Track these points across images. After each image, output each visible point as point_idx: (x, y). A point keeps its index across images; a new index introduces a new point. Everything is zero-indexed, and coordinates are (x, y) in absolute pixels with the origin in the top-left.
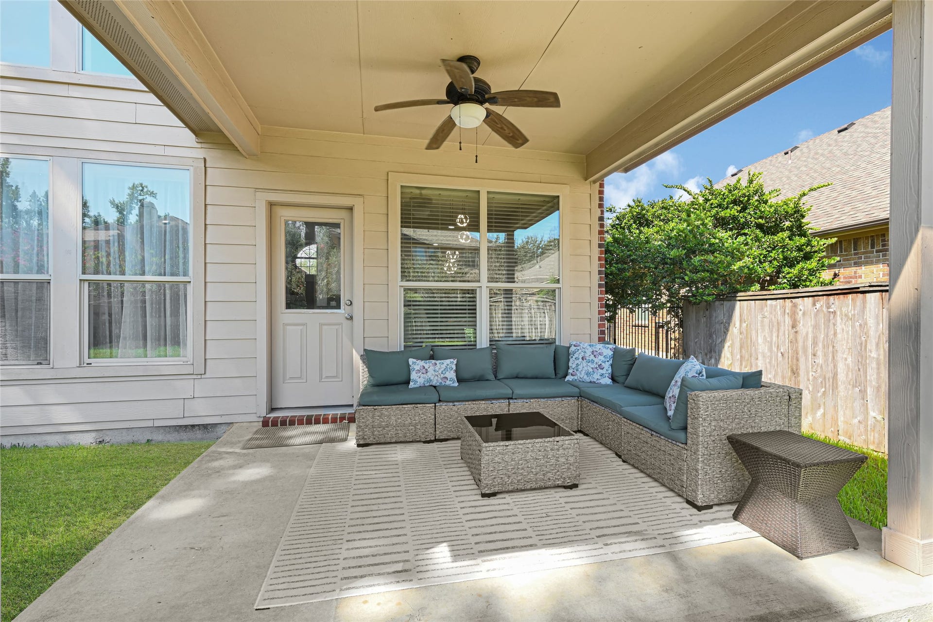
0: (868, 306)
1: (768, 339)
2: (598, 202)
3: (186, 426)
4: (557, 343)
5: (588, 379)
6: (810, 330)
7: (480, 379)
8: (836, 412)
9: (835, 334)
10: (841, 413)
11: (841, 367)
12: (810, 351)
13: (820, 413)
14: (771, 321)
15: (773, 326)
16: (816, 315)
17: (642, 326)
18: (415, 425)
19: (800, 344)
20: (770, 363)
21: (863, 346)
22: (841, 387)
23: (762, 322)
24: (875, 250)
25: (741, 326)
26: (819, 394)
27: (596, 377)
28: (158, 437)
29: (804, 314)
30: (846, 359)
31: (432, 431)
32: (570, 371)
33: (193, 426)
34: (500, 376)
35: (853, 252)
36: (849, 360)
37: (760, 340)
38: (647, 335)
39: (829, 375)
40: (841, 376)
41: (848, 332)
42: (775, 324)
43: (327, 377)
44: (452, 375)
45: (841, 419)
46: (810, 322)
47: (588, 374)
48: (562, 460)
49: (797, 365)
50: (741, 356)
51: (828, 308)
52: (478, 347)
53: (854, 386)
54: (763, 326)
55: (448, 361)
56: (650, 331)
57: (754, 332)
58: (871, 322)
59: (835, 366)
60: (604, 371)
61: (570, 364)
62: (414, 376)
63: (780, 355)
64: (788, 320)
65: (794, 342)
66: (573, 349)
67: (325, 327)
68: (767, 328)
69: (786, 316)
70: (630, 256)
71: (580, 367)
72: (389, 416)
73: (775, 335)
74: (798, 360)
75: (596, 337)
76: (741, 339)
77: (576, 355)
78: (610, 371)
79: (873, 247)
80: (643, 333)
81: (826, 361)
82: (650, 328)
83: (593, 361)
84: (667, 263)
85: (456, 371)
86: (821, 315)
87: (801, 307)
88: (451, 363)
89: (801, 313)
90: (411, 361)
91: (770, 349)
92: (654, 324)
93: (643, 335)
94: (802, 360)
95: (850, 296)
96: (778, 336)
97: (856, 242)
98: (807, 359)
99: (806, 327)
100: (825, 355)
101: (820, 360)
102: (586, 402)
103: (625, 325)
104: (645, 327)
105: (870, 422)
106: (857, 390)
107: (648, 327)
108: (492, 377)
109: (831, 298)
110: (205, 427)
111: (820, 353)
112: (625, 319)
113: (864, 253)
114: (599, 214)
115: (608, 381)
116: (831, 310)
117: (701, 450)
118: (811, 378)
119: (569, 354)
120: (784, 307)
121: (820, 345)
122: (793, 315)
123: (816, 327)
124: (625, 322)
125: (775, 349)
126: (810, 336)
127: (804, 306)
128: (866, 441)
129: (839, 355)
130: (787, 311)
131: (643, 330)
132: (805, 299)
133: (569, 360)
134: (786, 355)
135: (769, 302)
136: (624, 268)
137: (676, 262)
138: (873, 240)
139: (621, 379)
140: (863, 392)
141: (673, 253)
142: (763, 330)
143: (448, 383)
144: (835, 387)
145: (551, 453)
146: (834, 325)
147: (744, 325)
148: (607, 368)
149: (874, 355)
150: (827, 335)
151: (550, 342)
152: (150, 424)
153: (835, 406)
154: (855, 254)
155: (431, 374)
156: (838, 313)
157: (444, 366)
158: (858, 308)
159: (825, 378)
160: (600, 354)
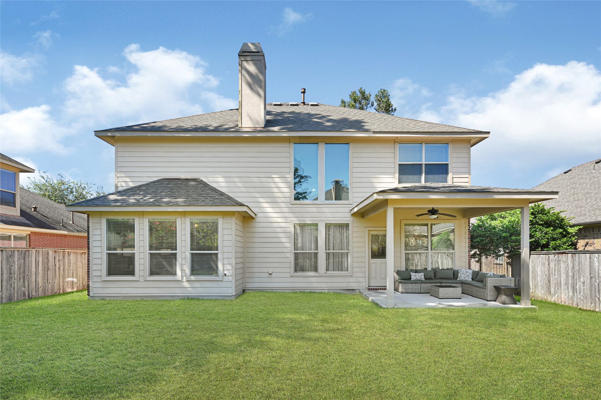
0: (569, 258)
1: (541, 269)
2: (468, 224)
3: (348, 289)
4: (454, 269)
5: (464, 279)
6: (553, 266)
7: (430, 279)
8: (561, 294)
9: (560, 267)
10: (562, 295)
11: (562, 278)
12: (554, 273)
13: (556, 296)
14: (542, 263)
15: (542, 264)
16: (555, 261)
17: (500, 264)
18: (415, 289)
19: (551, 271)
20: (542, 278)
21: (568, 271)
22: (562, 286)
23: (539, 263)
24: (600, 233)
25: (532, 264)
26: (556, 289)
27: (467, 279)
28: (341, 292)
29: (552, 260)
30: (563, 276)
31: (420, 290)
32: (459, 277)
33: (350, 289)
34: (436, 278)
35: (592, 233)
36: (564, 276)
37: (539, 270)
38: (502, 269)
39: (559, 282)
40: (562, 282)
41: (564, 267)
42: (543, 264)
43: (382, 278)
44: (423, 277)
45: (562, 297)
46: (554, 263)
47: (464, 278)
48: (457, 293)
49: (550, 279)
50: (532, 276)
51: (558, 258)
52: (428, 270)
53: (566, 285)
54: (539, 264)
55: (422, 273)
56: (504, 267)
57: (536, 267)
58: (570, 263)
59: (561, 279)
60: (469, 277)
61: (459, 275)
62: (412, 277)
63: (545, 275)
64: (547, 263)
65: (549, 270)
66: (459, 271)
67: (381, 264)
68: (541, 265)
69: (547, 261)
70: (486, 234)
71: (462, 276)
72: (409, 286)
73: (543, 268)
74: (550, 277)
75: (467, 267)
76: (532, 270)
77: (460, 273)
78: (471, 277)
79: (599, 232)
80: (500, 268)
81: (558, 277)
82: (504, 265)
83: (466, 274)
84: (502, 238)
85: (424, 276)
86: (556, 261)
87: (551, 258)
88: (422, 274)
89: (551, 260)
90: (411, 273)
91: (542, 273)
92: (505, 263)
93: (500, 269)
94: (551, 277)
95: (564, 254)
96: (544, 268)
97: (593, 228)
98: (553, 277)
99: (552, 265)
100: (558, 275)
101: (556, 277)
102: (464, 285)
103: (490, 263)
104: (501, 264)
105: (570, 297)
106: (566, 286)
107: (503, 265)
108: (434, 278)
109: (559, 255)
110: (353, 290)
111: (556, 274)
112: (490, 260)
113: (596, 234)
114: (468, 228)
115: (471, 280)
116: (559, 259)
117: (488, 289)
118: (554, 283)
119: (458, 272)
120: (546, 257)
121: (556, 271)
122: (549, 260)
123: (555, 265)
124: (490, 262)
125: (543, 273)
126: (554, 268)
127: (551, 257)
128: (569, 303)
129: (562, 275)
130: (547, 259)
131: (500, 266)
132: (552, 255)
133: (458, 274)
134: (547, 275)
135: (541, 255)
136: (483, 239)
137: (505, 238)
138: (599, 229)
139: (474, 279)
140: (568, 287)
141: (504, 234)
142: (539, 266)
143: (422, 279)
144: (561, 286)
145: (455, 291)
146: (560, 264)
147: (533, 264)
148: (471, 276)
149: (570, 274)
150: (558, 268)
151: (452, 269)
152: (340, 288)
153: (561, 293)
154: (593, 234)
155: (417, 277)
156: (561, 260)
157: (421, 275)
158: (566, 259)
159: (558, 283)
160: (468, 272)
